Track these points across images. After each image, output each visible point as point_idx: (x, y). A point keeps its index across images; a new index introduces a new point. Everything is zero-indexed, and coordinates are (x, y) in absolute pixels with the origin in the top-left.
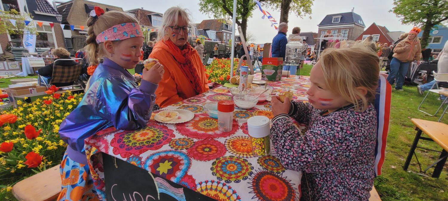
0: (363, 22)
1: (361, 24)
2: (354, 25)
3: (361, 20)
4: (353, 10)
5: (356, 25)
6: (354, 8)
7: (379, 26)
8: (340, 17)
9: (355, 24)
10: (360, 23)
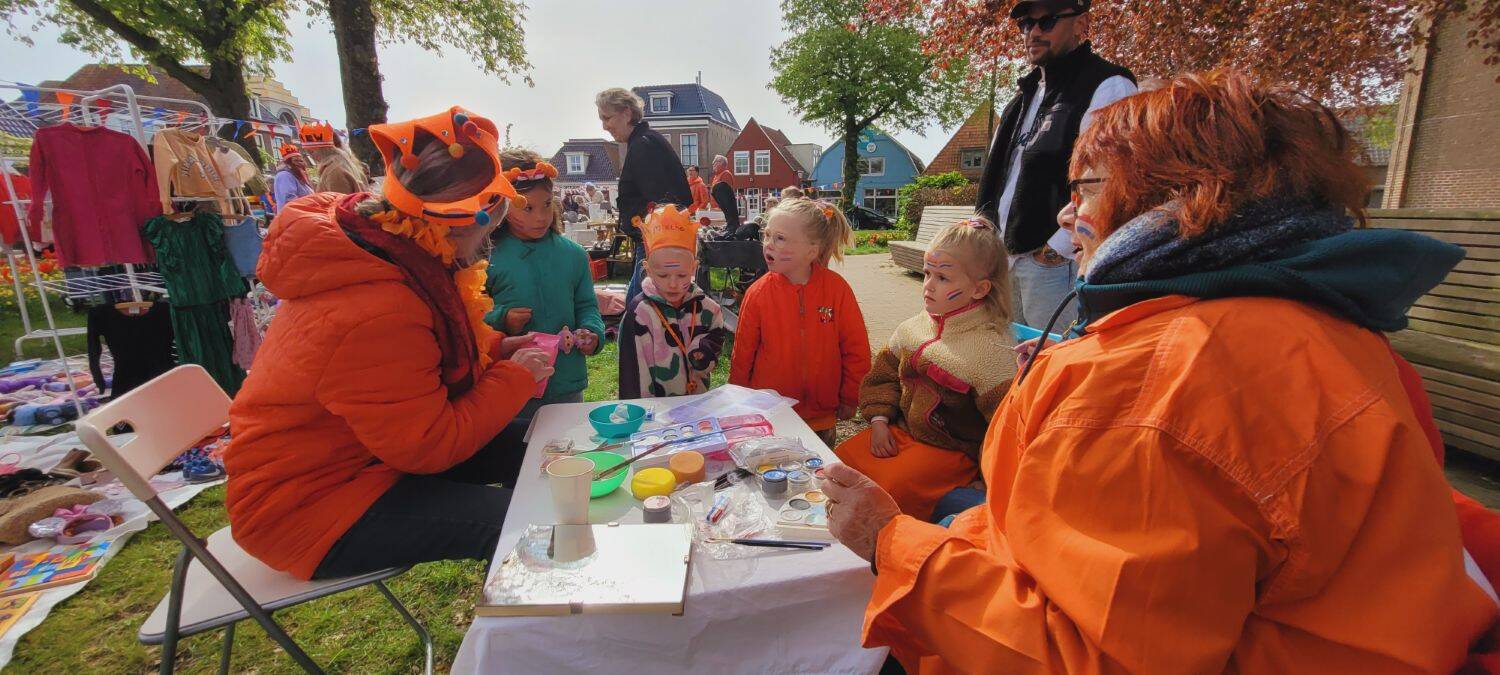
0: (730, 115)
1: (727, 122)
2: (707, 122)
3: (725, 109)
4: (698, 79)
5: (713, 122)
6: (700, 73)
7: (764, 128)
8: (668, 95)
9: (709, 119)
10: (723, 117)
